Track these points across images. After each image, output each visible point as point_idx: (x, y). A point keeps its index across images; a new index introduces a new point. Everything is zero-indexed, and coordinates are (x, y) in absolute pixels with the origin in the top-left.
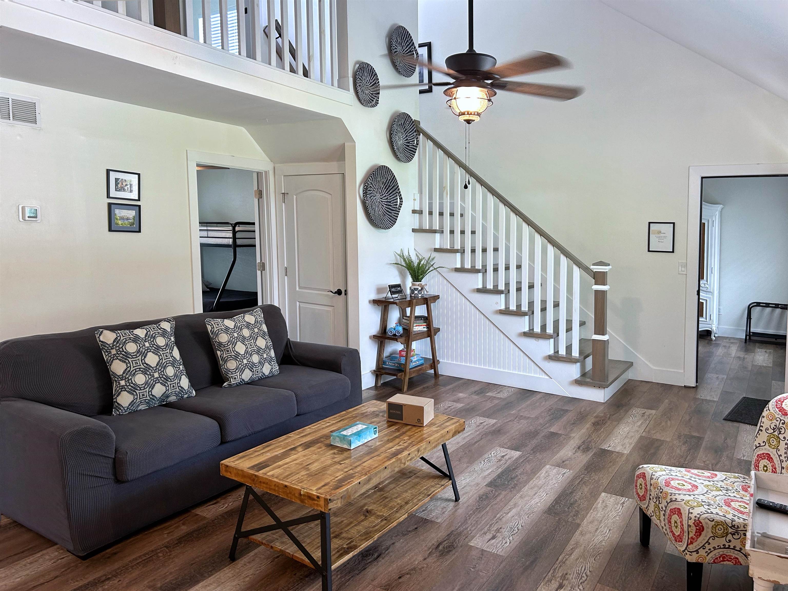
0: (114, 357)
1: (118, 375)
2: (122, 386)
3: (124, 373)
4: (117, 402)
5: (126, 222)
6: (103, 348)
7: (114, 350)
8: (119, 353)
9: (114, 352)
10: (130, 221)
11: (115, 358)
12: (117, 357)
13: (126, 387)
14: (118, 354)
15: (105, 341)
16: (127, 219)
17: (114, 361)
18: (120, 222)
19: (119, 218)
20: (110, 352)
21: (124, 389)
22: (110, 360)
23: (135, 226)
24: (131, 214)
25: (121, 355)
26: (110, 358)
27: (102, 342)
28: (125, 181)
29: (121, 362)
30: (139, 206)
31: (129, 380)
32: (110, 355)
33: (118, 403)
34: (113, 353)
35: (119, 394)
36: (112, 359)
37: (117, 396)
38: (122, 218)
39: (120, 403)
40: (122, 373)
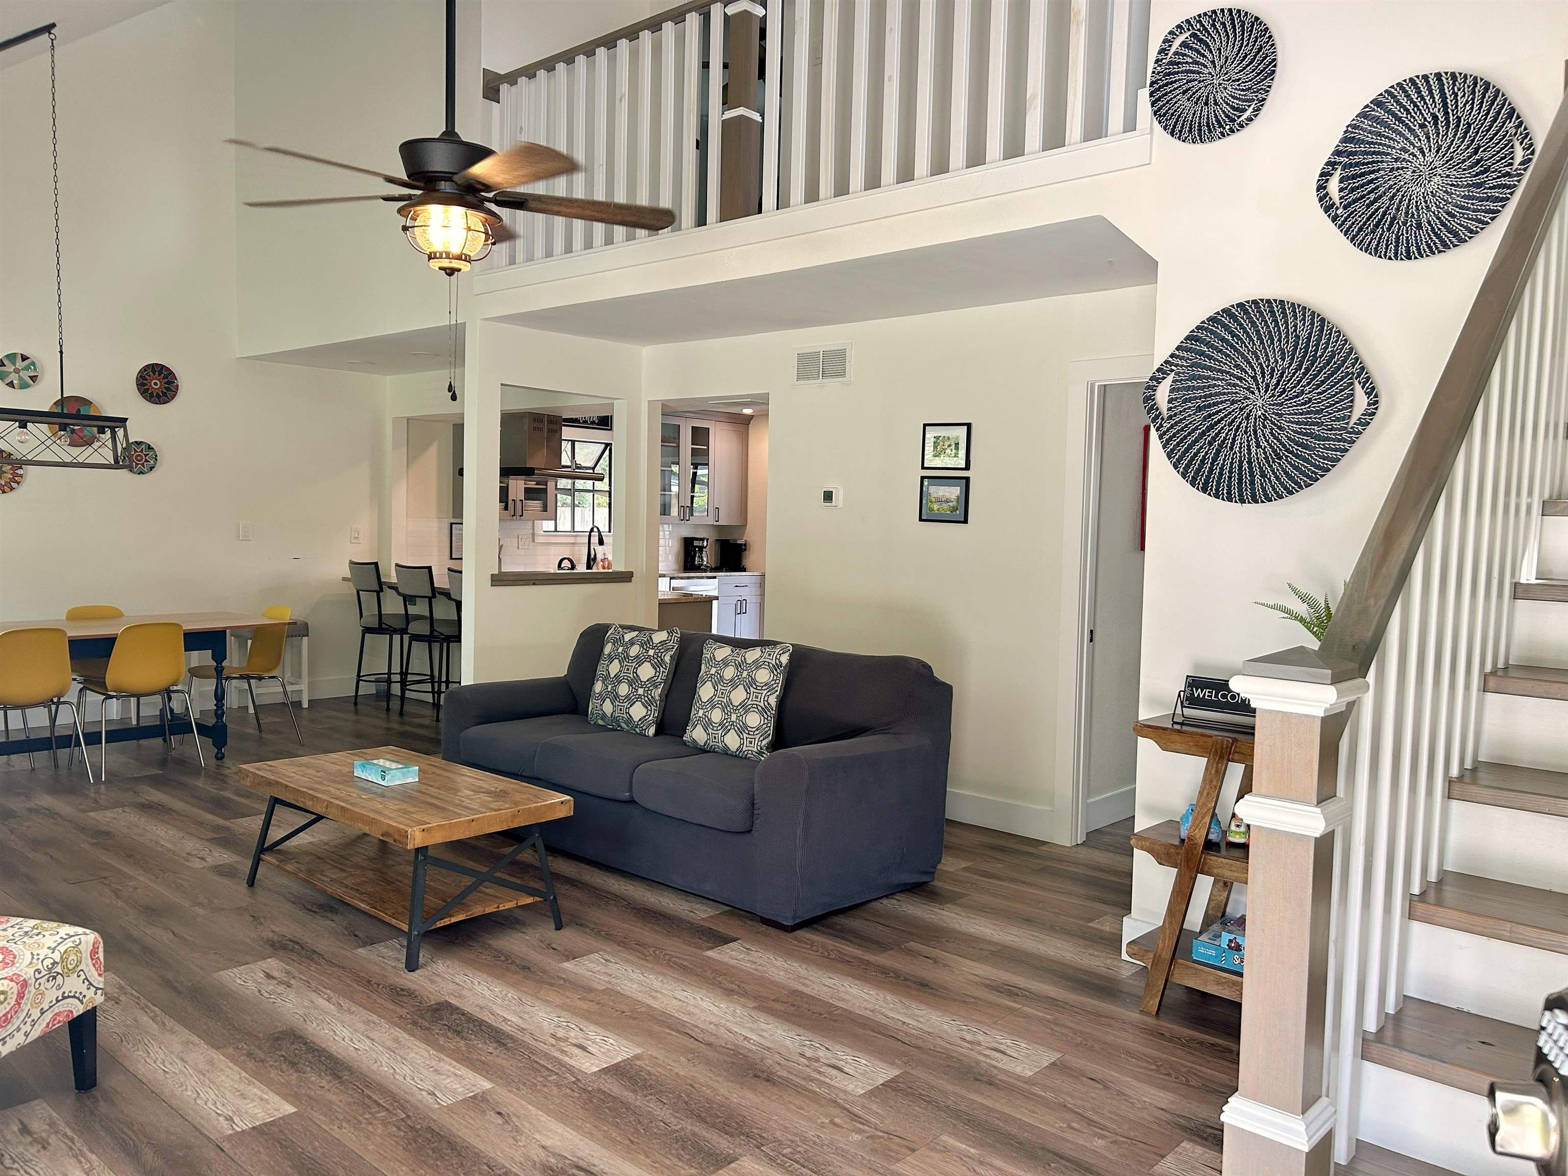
5: (945, 506)
10: (951, 504)
16: (947, 501)
18: (935, 507)
19: (934, 500)
23: (958, 512)
24: (953, 492)
28: (949, 438)
30: (967, 479)
38: (939, 501)
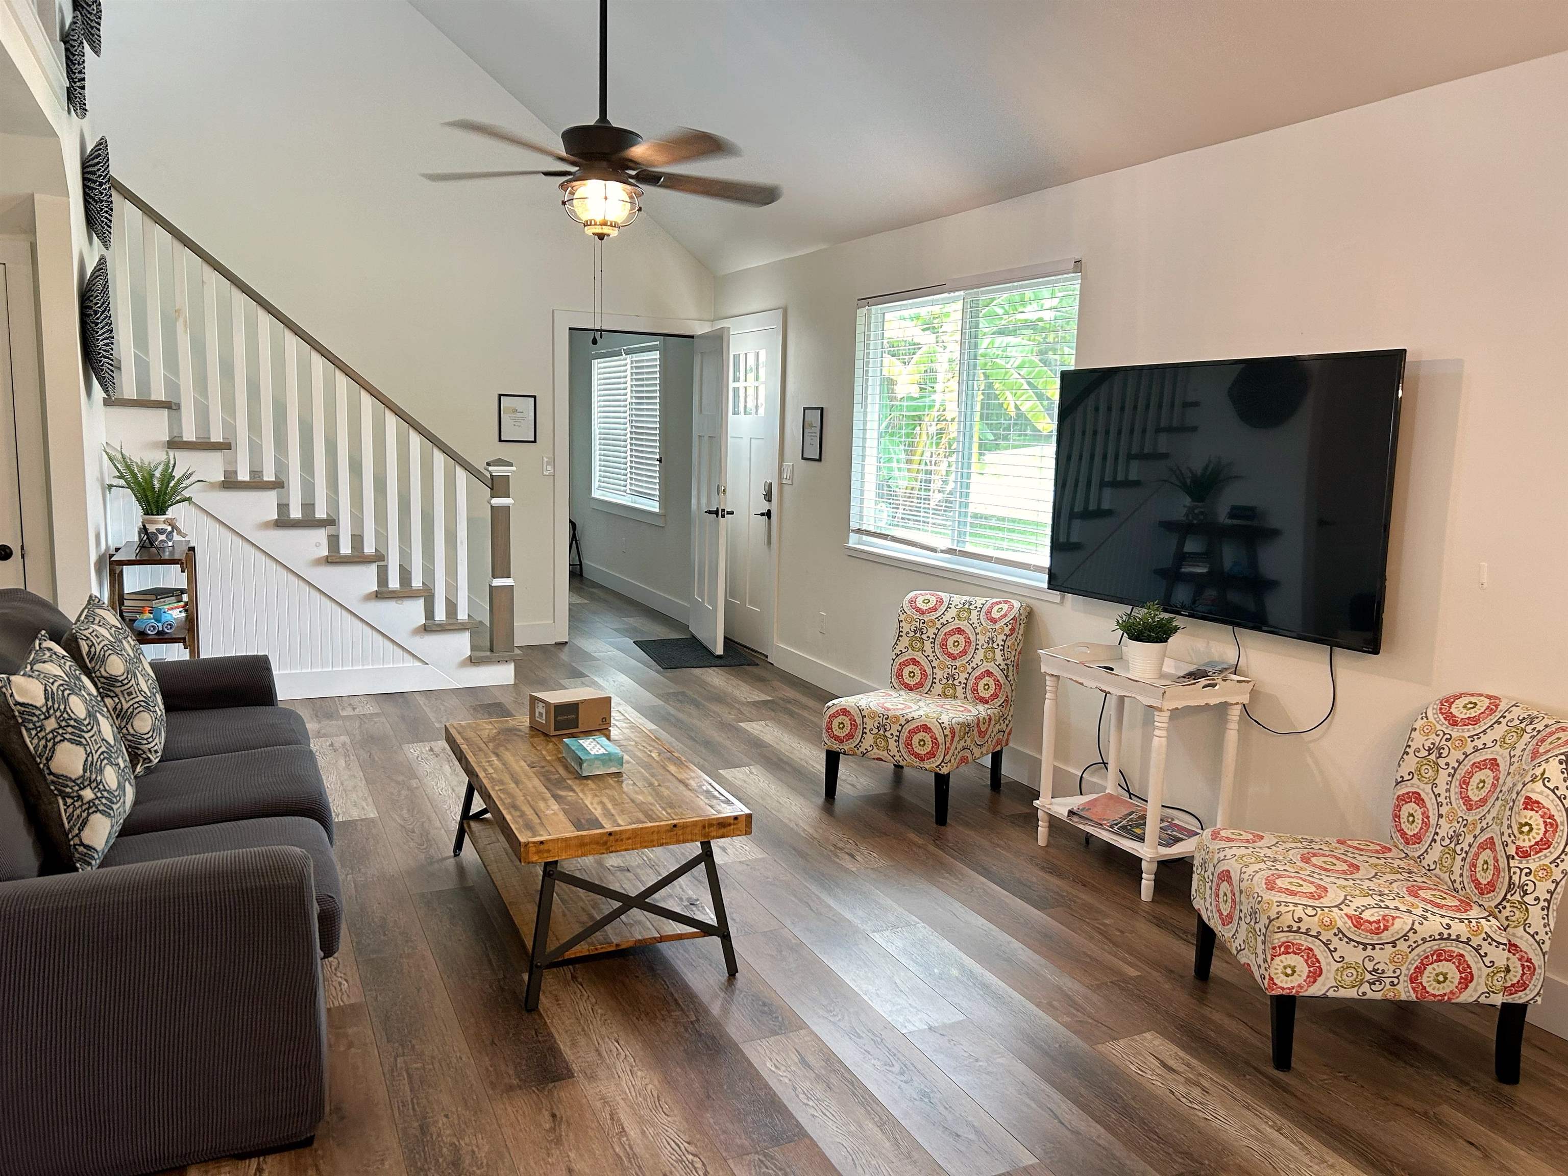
0: (54, 737)
1: (73, 777)
2: (89, 802)
3: (85, 771)
4: (82, 844)
6: (24, 720)
7: (53, 720)
8: (63, 724)
9: (51, 724)
11: (59, 738)
12: (62, 735)
13: (97, 802)
14: (61, 727)
15: (30, 702)
17: (58, 747)
20: (42, 728)
21: (94, 809)
22: (45, 747)
25: (70, 730)
26: (43, 742)
27: (22, 704)
29: (74, 746)
31: (98, 784)
32: (41, 735)
33: (86, 847)
34: (48, 729)
35: (85, 822)
36: (50, 744)
37: (80, 830)
39: (90, 844)
40: (81, 772)
